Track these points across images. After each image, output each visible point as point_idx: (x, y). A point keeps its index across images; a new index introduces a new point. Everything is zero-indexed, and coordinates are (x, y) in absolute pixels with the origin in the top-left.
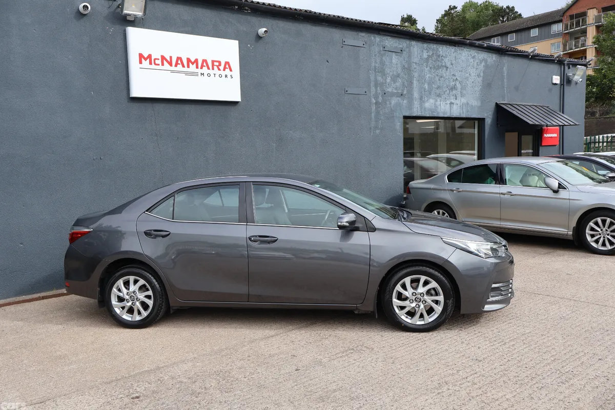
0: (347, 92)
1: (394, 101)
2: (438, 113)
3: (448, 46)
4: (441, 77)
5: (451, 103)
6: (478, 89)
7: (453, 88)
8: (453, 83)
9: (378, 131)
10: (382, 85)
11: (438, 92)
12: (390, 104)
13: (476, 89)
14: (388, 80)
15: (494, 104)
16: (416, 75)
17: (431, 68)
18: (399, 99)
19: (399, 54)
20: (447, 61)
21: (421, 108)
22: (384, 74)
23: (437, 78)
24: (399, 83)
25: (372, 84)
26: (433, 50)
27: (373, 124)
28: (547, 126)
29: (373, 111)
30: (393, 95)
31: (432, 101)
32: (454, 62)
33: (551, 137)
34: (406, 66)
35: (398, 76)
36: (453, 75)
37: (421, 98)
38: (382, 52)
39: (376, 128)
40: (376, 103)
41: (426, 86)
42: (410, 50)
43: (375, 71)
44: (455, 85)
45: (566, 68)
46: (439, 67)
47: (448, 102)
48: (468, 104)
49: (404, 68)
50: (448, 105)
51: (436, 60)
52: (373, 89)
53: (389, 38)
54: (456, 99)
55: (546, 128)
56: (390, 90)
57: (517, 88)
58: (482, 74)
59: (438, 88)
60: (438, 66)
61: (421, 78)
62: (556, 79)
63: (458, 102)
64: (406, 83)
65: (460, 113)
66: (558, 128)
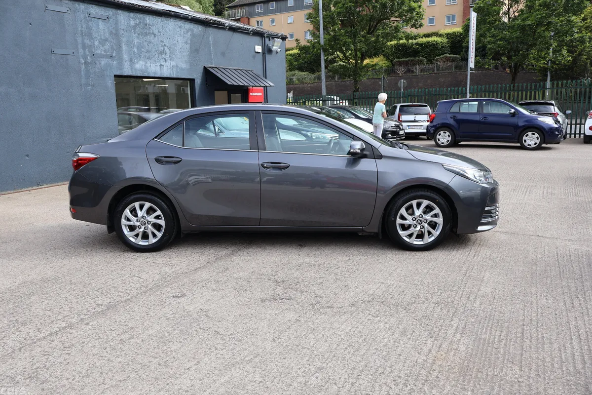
0: (54, 53)
1: (103, 62)
2: (149, 73)
3: (155, 17)
4: (150, 42)
5: (161, 65)
6: (186, 53)
7: (163, 52)
8: (162, 48)
9: (89, 88)
10: (90, 47)
11: (147, 55)
12: (100, 64)
13: (185, 54)
14: (96, 43)
15: (203, 67)
16: (124, 40)
17: (139, 34)
18: (109, 60)
19: (106, 21)
20: (154, 29)
21: (131, 69)
22: (91, 37)
23: (146, 44)
24: (107, 46)
25: (80, 46)
26: (140, 19)
27: (83, 81)
28: (253, 87)
29: (82, 69)
30: (101, 56)
31: (141, 63)
32: (161, 30)
33: (257, 96)
34: (114, 32)
35: (106, 40)
36: (161, 41)
37: (131, 60)
38: (88, 18)
39: (87, 84)
40: (86, 63)
41: (136, 50)
42: (116, 18)
43: (82, 34)
44: (164, 50)
45: (267, 40)
46: (146, 34)
47: (158, 64)
48: (177, 66)
49: (111, 33)
50: (159, 67)
51: (144, 28)
52: (81, 51)
53: (94, 6)
54: (166, 62)
55: (251, 88)
56: (98, 52)
57: (223, 54)
58: (189, 42)
59: (147, 51)
60: (146, 32)
61: (130, 43)
62: (259, 49)
63: (167, 64)
64: (115, 47)
65: (170, 74)
66: (262, 88)
